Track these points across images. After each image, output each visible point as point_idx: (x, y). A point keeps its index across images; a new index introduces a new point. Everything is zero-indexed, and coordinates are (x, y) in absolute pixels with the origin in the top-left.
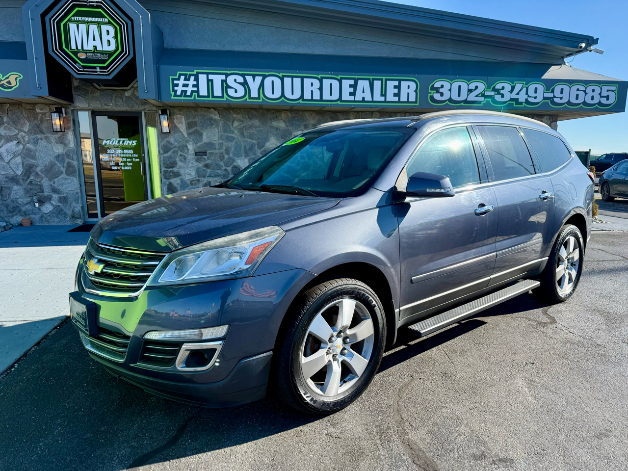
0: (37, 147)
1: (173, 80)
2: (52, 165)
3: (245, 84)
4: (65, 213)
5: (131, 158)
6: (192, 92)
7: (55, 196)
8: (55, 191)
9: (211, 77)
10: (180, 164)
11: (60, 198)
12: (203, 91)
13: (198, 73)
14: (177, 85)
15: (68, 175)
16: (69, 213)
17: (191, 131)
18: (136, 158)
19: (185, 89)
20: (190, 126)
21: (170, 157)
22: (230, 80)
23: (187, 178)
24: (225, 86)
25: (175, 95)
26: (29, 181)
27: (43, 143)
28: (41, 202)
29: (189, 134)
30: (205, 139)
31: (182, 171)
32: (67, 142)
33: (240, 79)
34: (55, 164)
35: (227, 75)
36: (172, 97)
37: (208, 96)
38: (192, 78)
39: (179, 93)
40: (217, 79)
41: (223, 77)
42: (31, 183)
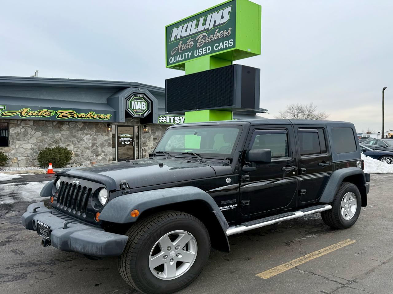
0: (98, 137)
1: (159, 118)
2: (103, 143)
3: (180, 119)
4: (106, 160)
5: (130, 140)
6: (165, 121)
7: (103, 154)
8: (103, 152)
9: (170, 117)
10: (148, 142)
11: (105, 154)
12: (168, 121)
13: (166, 116)
14: (160, 119)
15: (108, 146)
16: (108, 159)
17: (152, 132)
18: (131, 140)
19: (162, 120)
20: (152, 130)
21: (145, 140)
22: (176, 118)
23: (150, 147)
24: (174, 120)
25: (159, 122)
26: (93, 148)
27: (100, 136)
28: (97, 156)
29: (152, 133)
30: (157, 134)
31: (149, 145)
32: (109, 135)
33: (179, 118)
34: (104, 143)
35: (175, 117)
36: (159, 123)
37: (169, 123)
38: (165, 117)
39: (160, 122)
40: (172, 118)
41: (174, 117)
42: (94, 149)
